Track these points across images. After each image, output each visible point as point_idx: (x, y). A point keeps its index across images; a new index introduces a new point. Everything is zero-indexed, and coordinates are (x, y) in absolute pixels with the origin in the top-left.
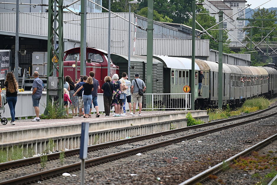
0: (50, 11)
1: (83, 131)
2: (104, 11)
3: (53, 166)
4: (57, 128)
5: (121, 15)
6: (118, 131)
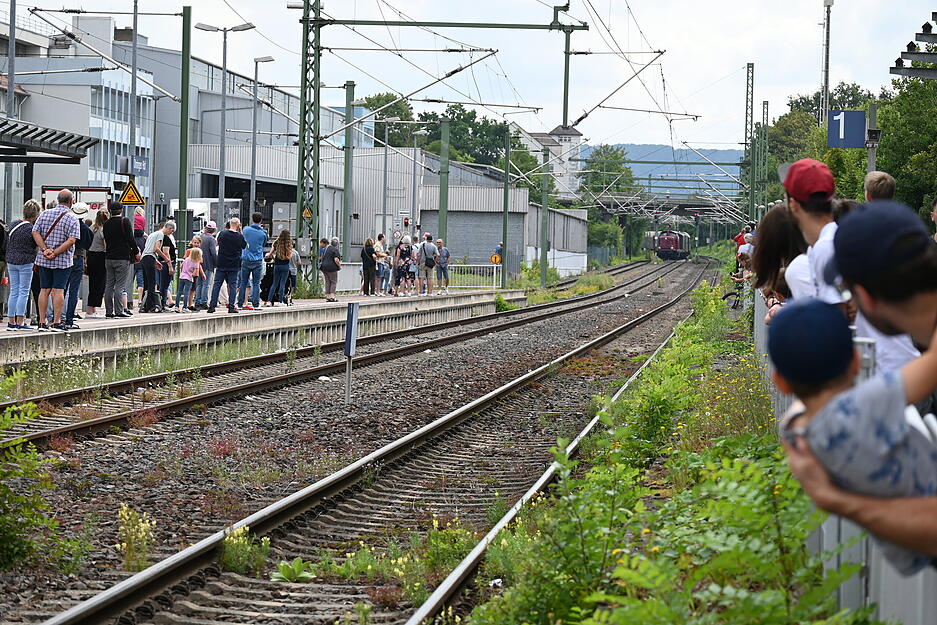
0: (301, 144)
1: (350, 317)
2: (377, 144)
3: (304, 365)
4: (310, 311)
5: (404, 152)
6: (397, 317)
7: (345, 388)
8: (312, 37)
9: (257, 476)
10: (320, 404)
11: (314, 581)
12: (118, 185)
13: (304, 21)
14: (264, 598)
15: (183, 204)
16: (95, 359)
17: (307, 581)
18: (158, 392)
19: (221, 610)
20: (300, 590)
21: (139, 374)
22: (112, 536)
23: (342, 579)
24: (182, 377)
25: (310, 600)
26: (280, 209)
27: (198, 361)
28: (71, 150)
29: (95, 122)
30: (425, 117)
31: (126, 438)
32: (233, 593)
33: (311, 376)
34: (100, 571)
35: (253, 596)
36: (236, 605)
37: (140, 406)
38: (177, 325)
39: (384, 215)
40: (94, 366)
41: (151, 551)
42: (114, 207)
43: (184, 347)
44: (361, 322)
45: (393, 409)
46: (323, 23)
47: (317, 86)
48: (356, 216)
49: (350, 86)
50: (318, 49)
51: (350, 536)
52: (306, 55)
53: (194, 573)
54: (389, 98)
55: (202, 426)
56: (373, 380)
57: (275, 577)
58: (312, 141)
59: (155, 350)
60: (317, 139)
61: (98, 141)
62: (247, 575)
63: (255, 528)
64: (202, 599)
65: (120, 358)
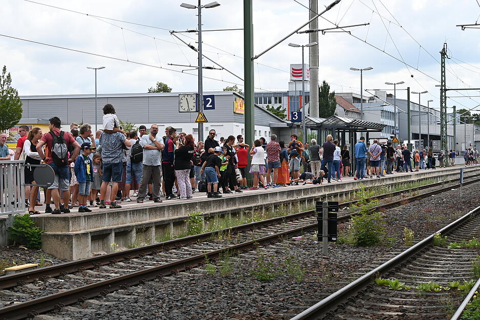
1: (461, 172)
3: (446, 186)
4: (447, 171)
7: (460, 192)
8: (444, 94)
9: (439, 218)
10: (453, 197)
11: (460, 248)
12: (391, 137)
13: (441, 89)
14: (446, 254)
15: (409, 142)
16: (388, 186)
17: (458, 248)
18: (407, 194)
19: (435, 257)
20: (456, 251)
21: (401, 189)
22: (401, 236)
23: (468, 248)
24: (414, 190)
25: (460, 254)
26: (434, 142)
27: (416, 185)
28: (379, 128)
29: (382, 120)
30: (475, 115)
31: (400, 208)
32: (437, 252)
33: (449, 189)
34: (399, 246)
35: (443, 253)
36: (439, 256)
37: (402, 199)
38: (410, 175)
39: (465, 143)
40: (388, 188)
41: (413, 240)
42: (389, 144)
43: (412, 181)
44: (464, 173)
45: (474, 198)
46: (446, 90)
47: (446, 108)
48: (457, 143)
49: (454, 107)
50: (446, 97)
51: (468, 235)
52: (441, 99)
53: (426, 247)
54: (464, 110)
55: (421, 204)
56: (467, 190)
57: (449, 247)
58: (445, 123)
59: (405, 182)
60: (446, 122)
61: (386, 125)
62: (441, 247)
63: (442, 233)
64: (429, 254)
65: (395, 185)
